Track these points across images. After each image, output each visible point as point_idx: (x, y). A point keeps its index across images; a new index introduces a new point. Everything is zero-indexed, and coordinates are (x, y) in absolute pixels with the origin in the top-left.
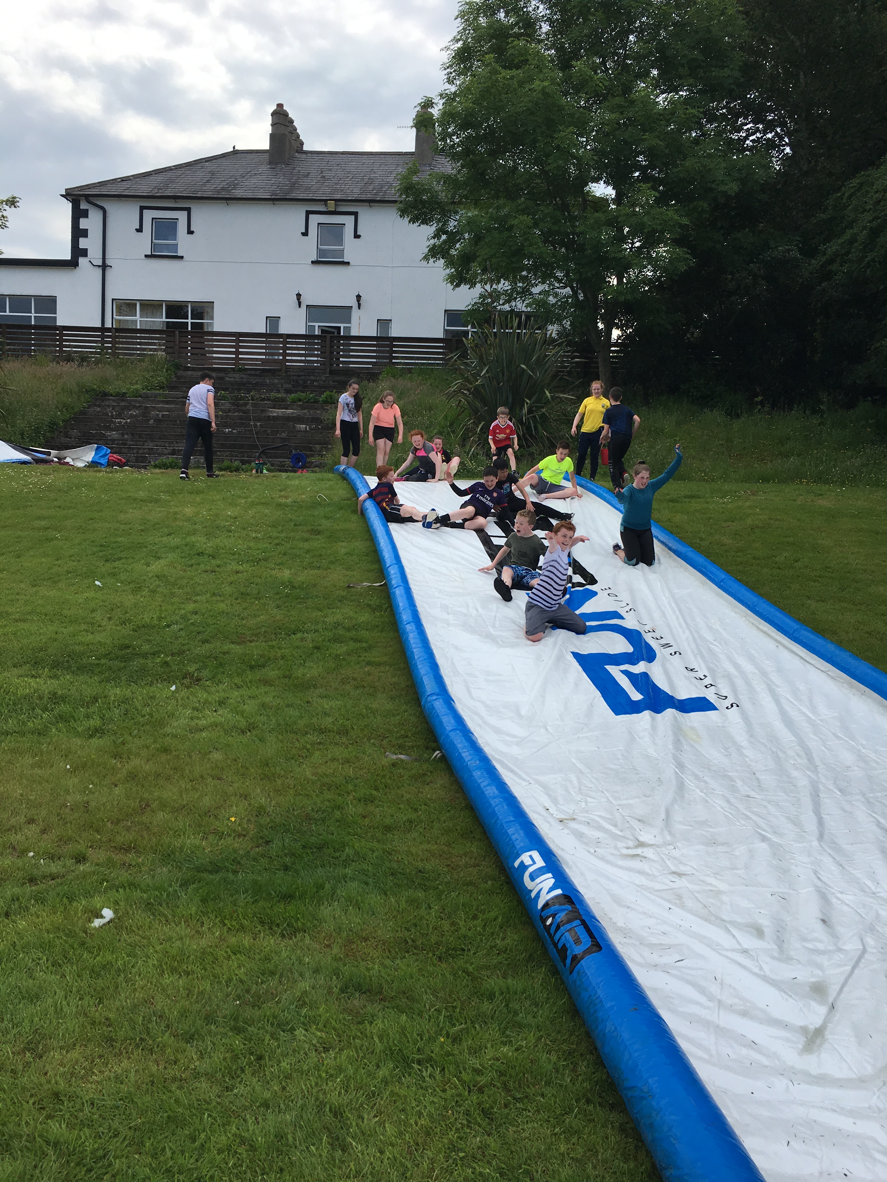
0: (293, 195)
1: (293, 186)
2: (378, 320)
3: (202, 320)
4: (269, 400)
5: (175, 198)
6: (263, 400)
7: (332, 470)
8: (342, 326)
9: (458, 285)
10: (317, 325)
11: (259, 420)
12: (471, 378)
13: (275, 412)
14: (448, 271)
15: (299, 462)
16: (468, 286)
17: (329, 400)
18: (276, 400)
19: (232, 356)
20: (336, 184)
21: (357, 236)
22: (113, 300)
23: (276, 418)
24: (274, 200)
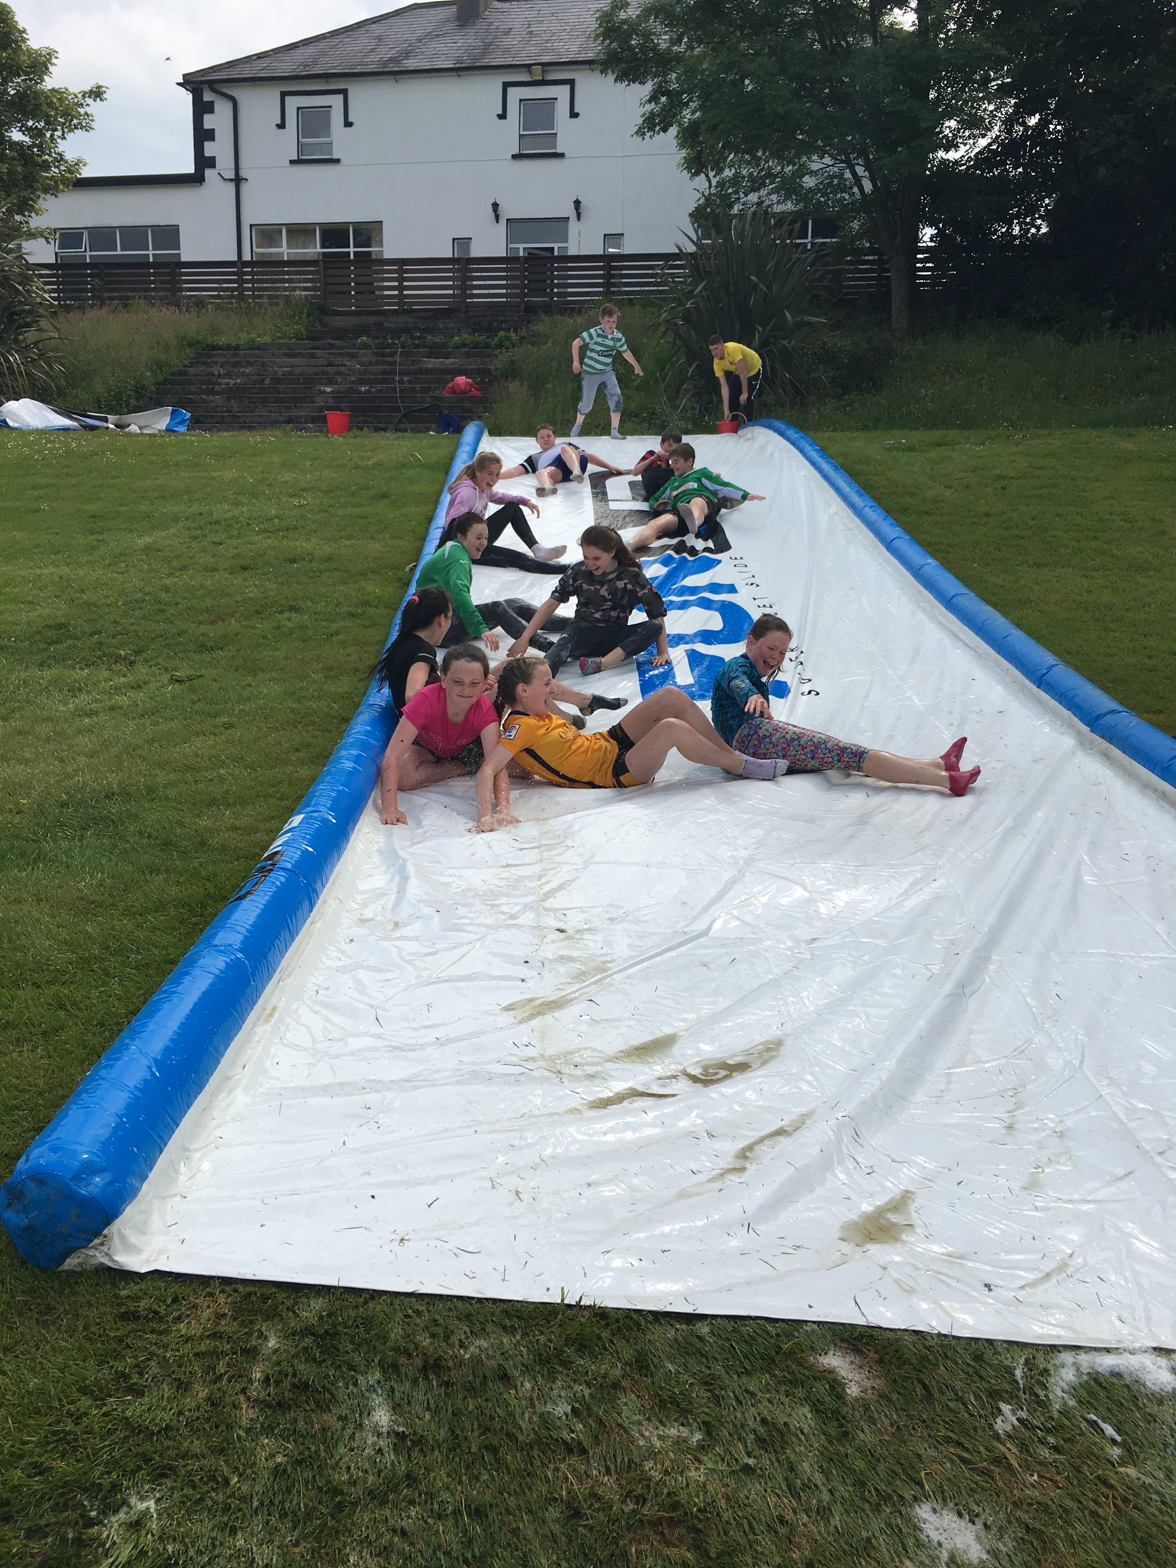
0: (486, 61)
1: (487, 48)
2: (605, 235)
3: (369, 247)
4: (425, 347)
5: (326, 76)
6: (417, 346)
10: (521, 246)
11: (408, 373)
12: (682, 299)
13: (430, 362)
15: (449, 427)
17: (504, 343)
18: (434, 346)
19: (396, 293)
20: (547, 41)
21: (574, 115)
22: (251, 226)
23: (429, 371)
24: (459, 70)
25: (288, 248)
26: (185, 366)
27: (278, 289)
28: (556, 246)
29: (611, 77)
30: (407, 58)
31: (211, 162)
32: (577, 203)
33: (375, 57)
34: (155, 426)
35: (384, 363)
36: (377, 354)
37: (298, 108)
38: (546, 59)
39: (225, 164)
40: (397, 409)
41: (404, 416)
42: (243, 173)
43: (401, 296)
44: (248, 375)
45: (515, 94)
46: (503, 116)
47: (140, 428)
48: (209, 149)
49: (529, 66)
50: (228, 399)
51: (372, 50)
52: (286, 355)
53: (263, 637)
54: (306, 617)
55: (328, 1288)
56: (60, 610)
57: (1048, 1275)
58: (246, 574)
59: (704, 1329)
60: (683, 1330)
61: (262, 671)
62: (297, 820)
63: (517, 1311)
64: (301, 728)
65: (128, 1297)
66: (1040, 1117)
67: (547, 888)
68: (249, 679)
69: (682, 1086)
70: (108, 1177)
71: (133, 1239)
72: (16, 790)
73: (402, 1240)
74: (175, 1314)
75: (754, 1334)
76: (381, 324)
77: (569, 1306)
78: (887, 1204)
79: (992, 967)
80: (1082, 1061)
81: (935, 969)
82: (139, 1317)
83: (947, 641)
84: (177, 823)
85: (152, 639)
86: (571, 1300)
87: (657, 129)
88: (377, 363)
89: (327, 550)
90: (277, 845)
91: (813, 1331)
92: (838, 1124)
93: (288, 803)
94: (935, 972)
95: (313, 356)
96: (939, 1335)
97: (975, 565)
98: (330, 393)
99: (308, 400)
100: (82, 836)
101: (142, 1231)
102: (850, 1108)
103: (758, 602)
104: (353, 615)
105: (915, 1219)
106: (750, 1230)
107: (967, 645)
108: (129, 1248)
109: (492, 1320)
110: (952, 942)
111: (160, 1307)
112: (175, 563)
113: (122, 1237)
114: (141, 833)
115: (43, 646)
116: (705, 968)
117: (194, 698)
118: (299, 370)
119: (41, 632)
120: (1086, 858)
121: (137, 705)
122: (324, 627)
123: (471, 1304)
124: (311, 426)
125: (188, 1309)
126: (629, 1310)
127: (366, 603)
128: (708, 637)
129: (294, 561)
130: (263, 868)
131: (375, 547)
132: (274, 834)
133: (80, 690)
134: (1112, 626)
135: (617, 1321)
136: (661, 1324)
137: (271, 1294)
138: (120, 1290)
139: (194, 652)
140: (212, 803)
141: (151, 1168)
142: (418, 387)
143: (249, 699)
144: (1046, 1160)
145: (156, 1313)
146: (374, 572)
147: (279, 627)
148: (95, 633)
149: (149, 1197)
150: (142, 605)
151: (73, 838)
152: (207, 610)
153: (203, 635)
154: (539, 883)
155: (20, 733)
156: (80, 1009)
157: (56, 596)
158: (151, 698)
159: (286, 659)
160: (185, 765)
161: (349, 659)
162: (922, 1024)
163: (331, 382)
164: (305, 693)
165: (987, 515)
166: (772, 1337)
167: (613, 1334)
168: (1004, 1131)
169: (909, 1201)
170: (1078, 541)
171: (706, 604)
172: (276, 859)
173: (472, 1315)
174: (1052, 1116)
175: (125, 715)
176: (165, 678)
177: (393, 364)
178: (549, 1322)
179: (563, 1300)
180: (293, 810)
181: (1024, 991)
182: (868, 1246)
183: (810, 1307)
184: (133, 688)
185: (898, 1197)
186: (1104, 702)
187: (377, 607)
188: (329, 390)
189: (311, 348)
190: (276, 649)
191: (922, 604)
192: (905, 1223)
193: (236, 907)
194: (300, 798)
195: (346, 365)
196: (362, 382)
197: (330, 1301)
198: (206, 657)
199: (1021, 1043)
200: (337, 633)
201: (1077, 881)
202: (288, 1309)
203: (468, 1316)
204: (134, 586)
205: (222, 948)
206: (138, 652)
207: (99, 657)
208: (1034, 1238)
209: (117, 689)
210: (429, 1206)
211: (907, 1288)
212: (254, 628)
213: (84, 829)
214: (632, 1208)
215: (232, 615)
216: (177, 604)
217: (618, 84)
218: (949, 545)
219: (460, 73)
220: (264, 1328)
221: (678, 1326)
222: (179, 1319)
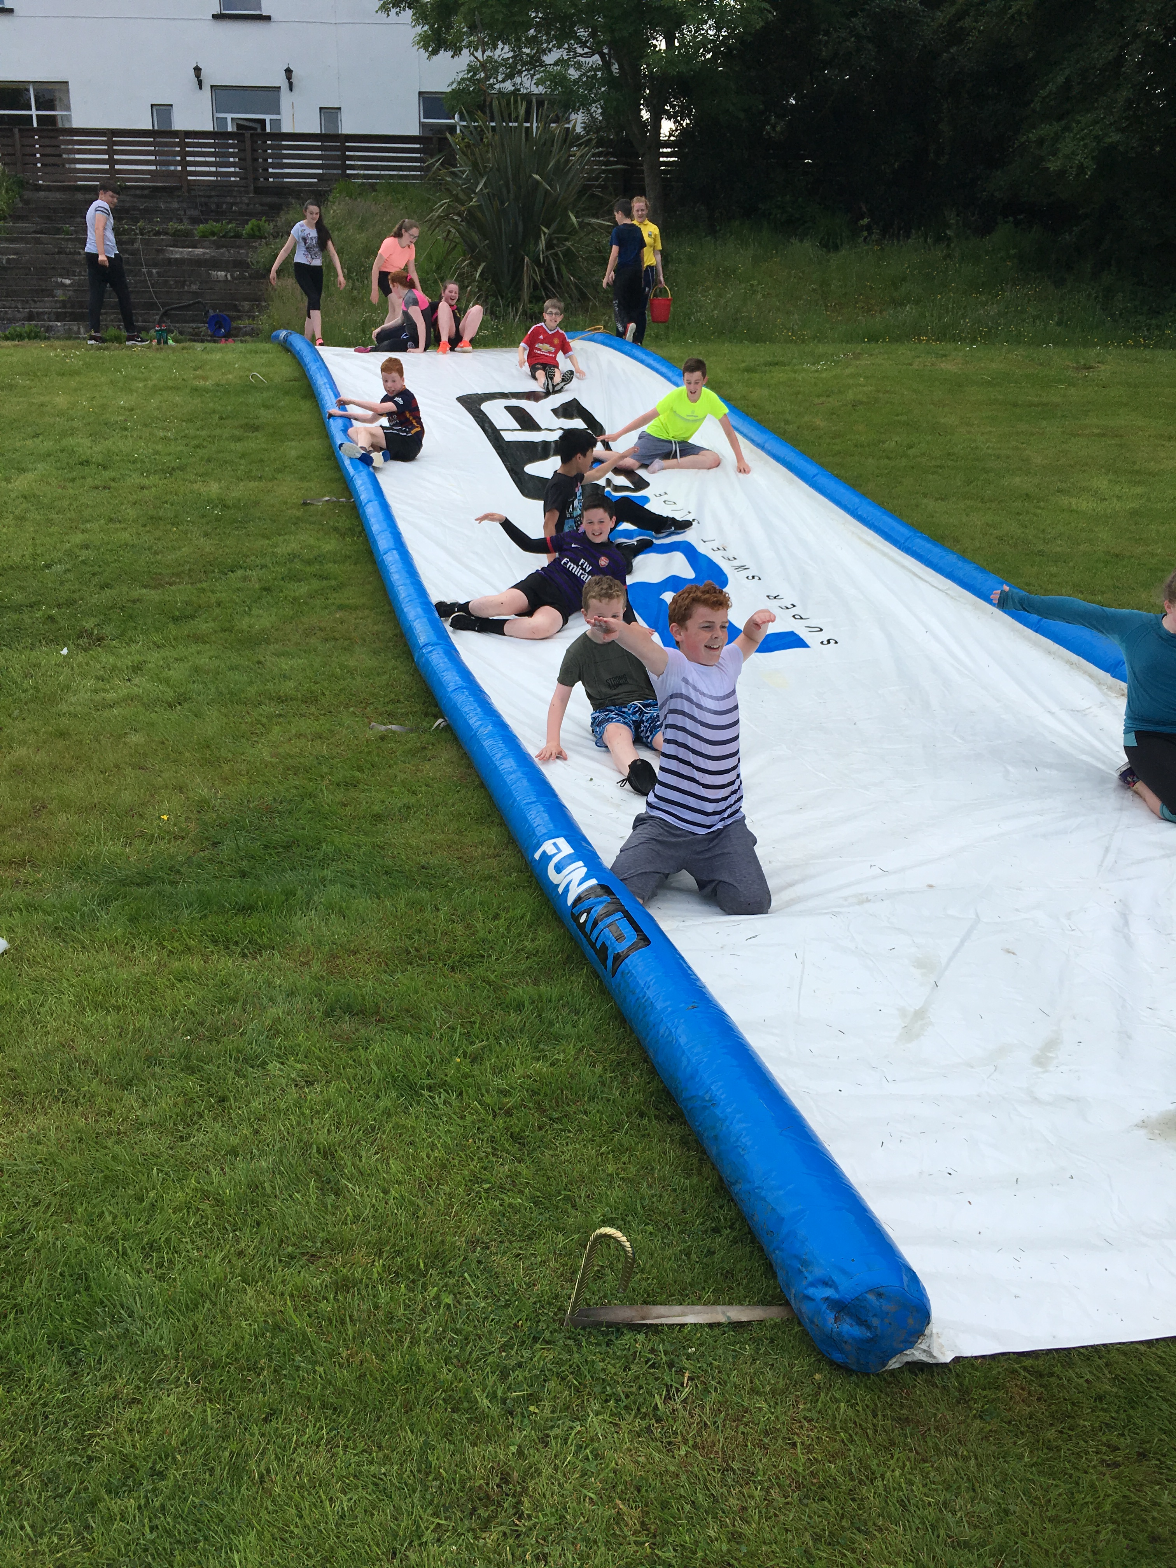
2: (321, 109)
3: (53, 110)
4: (166, 234)
6: (158, 233)
7: (269, 338)
8: (268, 118)
9: (435, 52)
10: (229, 116)
11: (155, 265)
12: (462, 196)
13: (176, 252)
14: (419, 29)
15: (220, 328)
16: (450, 53)
17: (257, 233)
18: (176, 234)
19: (107, 167)
23: (179, 262)
32: (289, 72)
40: (152, 306)
41: (165, 314)
95: (38, 241)
98: (69, 286)
99: (46, 293)
118: (27, 257)
124: (59, 324)
142: (171, 281)
163: (67, 273)
177: (136, 253)
188: (68, 282)
189: (35, 232)
206: (101, 626)
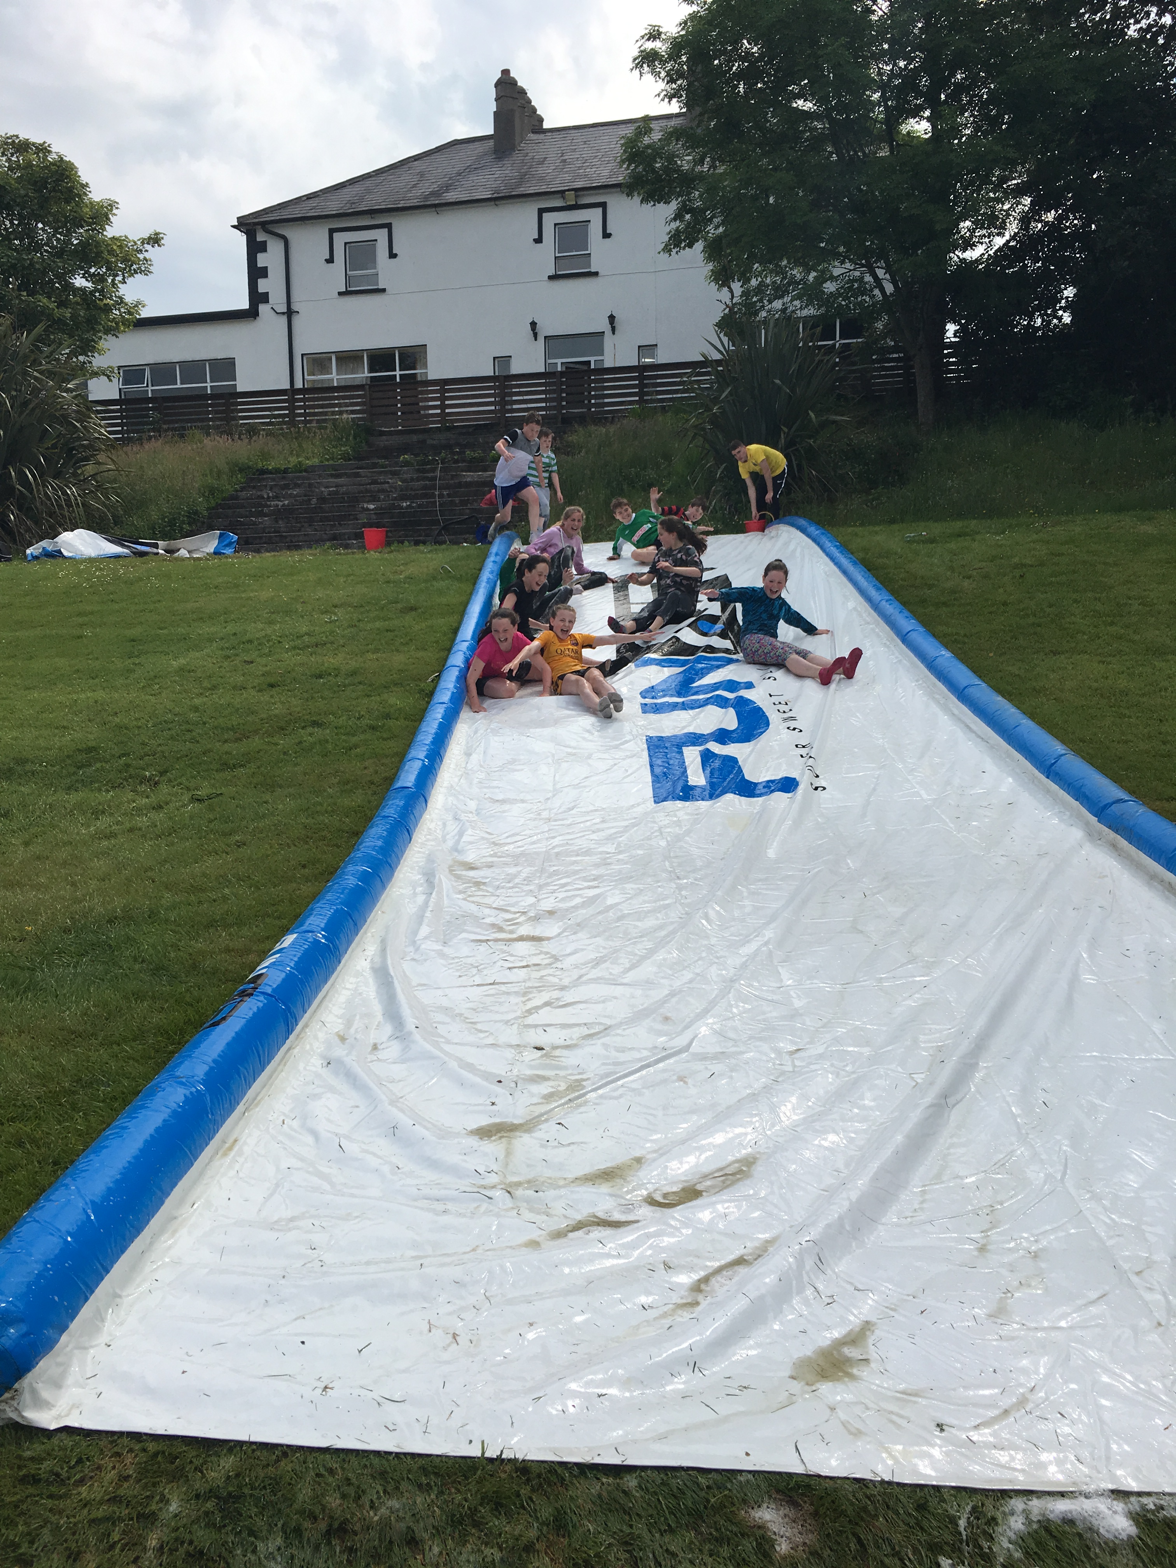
0: (522, 190)
1: (522, 178)
2: (639, 346)
3: (415, 369)
4: (464, 461)
5: (372, 212)
6: (456, 462)
10: (559, 361)
11: (447, 487)
12: (711, 405)
13: (468, 476)
18: (474, 460)
19: (439, 411)
20: (580, 168)
21: (606, 235)
22: (303, 355)
24: (497, 200)
25: (338, 374)
26: (237, 491)
27: (326, 414)
28: (592, 359)
29: (637, 199)
30: (447, 191)
31: (264, 298)
32: (612, 318)
33: (417, 192)
34: (204, 550)
35: (427, 478)
36: (418, 471)
37: (346, 244)
38: (579, 184)
39: (278, 298)
40: (436, 522)
41: (444, 528)
42: (295, 307)
43: (443, 414)
44: (296, 496)
45: (550, 219)
46: (539, 240)
47: (189, 552)
48: (263, 286)
49: (563, 192)
50: (276, 520)
51: (414, 186)
52: (332, 476)
53: (285, 753)
54: (328, 731)
55: (240, 1444)
56: (92, 734)
57: (1006, 1412)
58: (274, 691)
59: (631, 1482)
60: (609, 1485)
61: (281, 787)
62: (289, 940)
63: (435, 1467)
64: (311, 844)
65: (32, 1459)
66: (1014, 1237)
67: (530, 1005)
68: (267, 797)
69: (645, 1211)
70: (24, 1328)
71: (45, 1394)
72: (23, 916)
73: (326, 1387)
74: (78, 1477)
75: (684, 1488)
76: (424, 442)
77: (491, 1460)
78: (845, 1336)
79: (979, 1075)
80: (1064, 1174)
81: (919, 1078)
82: (39, 1480)
83: (960, 734)
84: (172, 946)
85: (178, 759)
86: (491, 1453)
87: (683, 245)
88: (418, 480)
89: (354, 664)
90: (261, 969)
91: (748, 1481)
92: (800, 1249)
93: (285, 922)
94: (919, 1081)
95: (357, 475)
96: (883, 1482)
97: (991, 655)
98: (373, 510)
99: (352, 517)
100: (78, 963)
101: (57, 1384)
102: (814, 1233)
103: (773, 699)
104: (373, 728)
105: (872, 1353)
106: (696, 1369)
107: (979, 737)
108: (40, 1403)
109: (408, 1478)
110: (940, 1049)
111: (62, 1469)
112: (206, 684)
113: (34, 1392)
114: (135, 959)
115: (72, 769)
116: (682, 1083)
117: (211, 816)
118: (344, 489)
119: (72, 756)
120: (1085, 956)
121: (156, 826)
122: (344, 741)
123: (388, 1460)
124: (355, 542)
125: (93, 1471)
126: (553, 1462)
127: (388, 716)
128: (722, 736)
129: (320, 676)
130: (244, 991)
131: (399, 660)
132: (264, 954)
133: (103, 812)
134: (1127, 712)
135: (539, 1476)
136: (586, 1477)
137: (180, 1453)
138: (24, 1451)
139: (217, 771)
140: (212, 924)
141: (73, 1318)
142: (457, 500)
143: (264, 816)
144: (1016, 1283)
145: (58, 1475)
146: (396, 685)
147: (300, 742)
148: (124, 755)
149: (68, 1349)
150: (170, 726)
151: (69, 966)
152: (232, 729)
153: (227, 753)
154: (524, 999)
155: (38, 858)
156: (39, 1148)
157: (89, 720)
158: (170, 818)
159: (305, 774)
160: (192, 886)
161: (366, 772)
162: (899, 1138)
163: (373, 499)
164: (319, 808)
165: (1005, 604)
166: (702, 1489)
167: (533, 1490)
168: (976, 1253)
169: (868, 1333)
170: (1095, 627)
171: (722, 703)
172: (259, 982)
173: (388, 1473)
174: (1025, 1235)
175: (144, 836)
176: (186, 798)
177: (434, 479)
178: (467, 1478)
179: (483, 1453)
180: (288, 930)
181: (1009, 1099)
182: (818, 1385)
183: (747, 1454)
184: (154, 808)
185: (857, 1329)
186: (1113, 791)
187: (397, 719)
188: (372, 507)
189: (357, 468)
190: (296, 765)
191: (937, 696)
192: (861, 1357)
193: (208, 1035)
194: (297, 916)
195: (388, 483)
196: (403, 498)
197: (241, 1460)
198: (227, 775)
199: (1002, 1156)
200: (356, 746)
201: (1074, 980)
202: (196, 1469)
203: (383, 1474)
204: (165, 707)
205: (184, 1080)
206: (162, 773)
207: (126, 779)
208: (995, 1371)
209: (139, 810)
210: (360, 1351)
211: (853, 1430)
212: (276, 744)
213: (82, 955)
214: (574, 1348)
215: (256, 732)
216: (205, 723)
217: (644, 205)
218: (965, 635)
219: (497, 203)
220: (167, 1491)
221: (604, 1480)
222: (81, 1482)
